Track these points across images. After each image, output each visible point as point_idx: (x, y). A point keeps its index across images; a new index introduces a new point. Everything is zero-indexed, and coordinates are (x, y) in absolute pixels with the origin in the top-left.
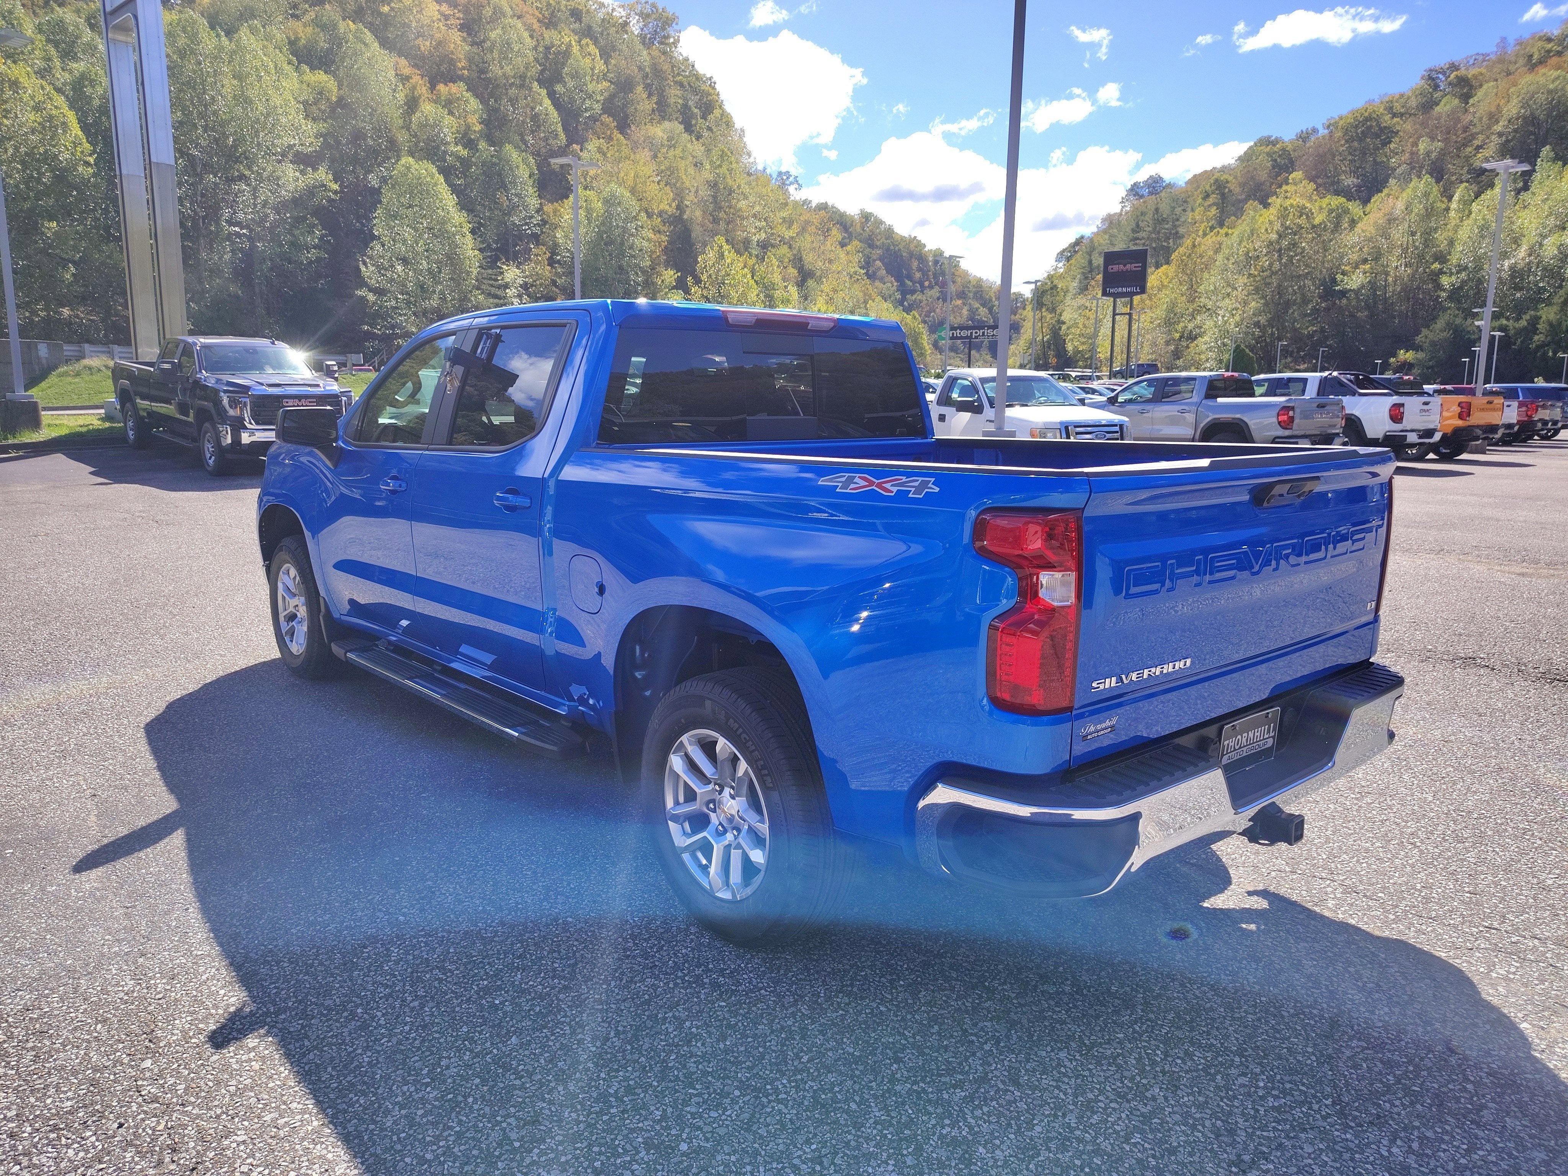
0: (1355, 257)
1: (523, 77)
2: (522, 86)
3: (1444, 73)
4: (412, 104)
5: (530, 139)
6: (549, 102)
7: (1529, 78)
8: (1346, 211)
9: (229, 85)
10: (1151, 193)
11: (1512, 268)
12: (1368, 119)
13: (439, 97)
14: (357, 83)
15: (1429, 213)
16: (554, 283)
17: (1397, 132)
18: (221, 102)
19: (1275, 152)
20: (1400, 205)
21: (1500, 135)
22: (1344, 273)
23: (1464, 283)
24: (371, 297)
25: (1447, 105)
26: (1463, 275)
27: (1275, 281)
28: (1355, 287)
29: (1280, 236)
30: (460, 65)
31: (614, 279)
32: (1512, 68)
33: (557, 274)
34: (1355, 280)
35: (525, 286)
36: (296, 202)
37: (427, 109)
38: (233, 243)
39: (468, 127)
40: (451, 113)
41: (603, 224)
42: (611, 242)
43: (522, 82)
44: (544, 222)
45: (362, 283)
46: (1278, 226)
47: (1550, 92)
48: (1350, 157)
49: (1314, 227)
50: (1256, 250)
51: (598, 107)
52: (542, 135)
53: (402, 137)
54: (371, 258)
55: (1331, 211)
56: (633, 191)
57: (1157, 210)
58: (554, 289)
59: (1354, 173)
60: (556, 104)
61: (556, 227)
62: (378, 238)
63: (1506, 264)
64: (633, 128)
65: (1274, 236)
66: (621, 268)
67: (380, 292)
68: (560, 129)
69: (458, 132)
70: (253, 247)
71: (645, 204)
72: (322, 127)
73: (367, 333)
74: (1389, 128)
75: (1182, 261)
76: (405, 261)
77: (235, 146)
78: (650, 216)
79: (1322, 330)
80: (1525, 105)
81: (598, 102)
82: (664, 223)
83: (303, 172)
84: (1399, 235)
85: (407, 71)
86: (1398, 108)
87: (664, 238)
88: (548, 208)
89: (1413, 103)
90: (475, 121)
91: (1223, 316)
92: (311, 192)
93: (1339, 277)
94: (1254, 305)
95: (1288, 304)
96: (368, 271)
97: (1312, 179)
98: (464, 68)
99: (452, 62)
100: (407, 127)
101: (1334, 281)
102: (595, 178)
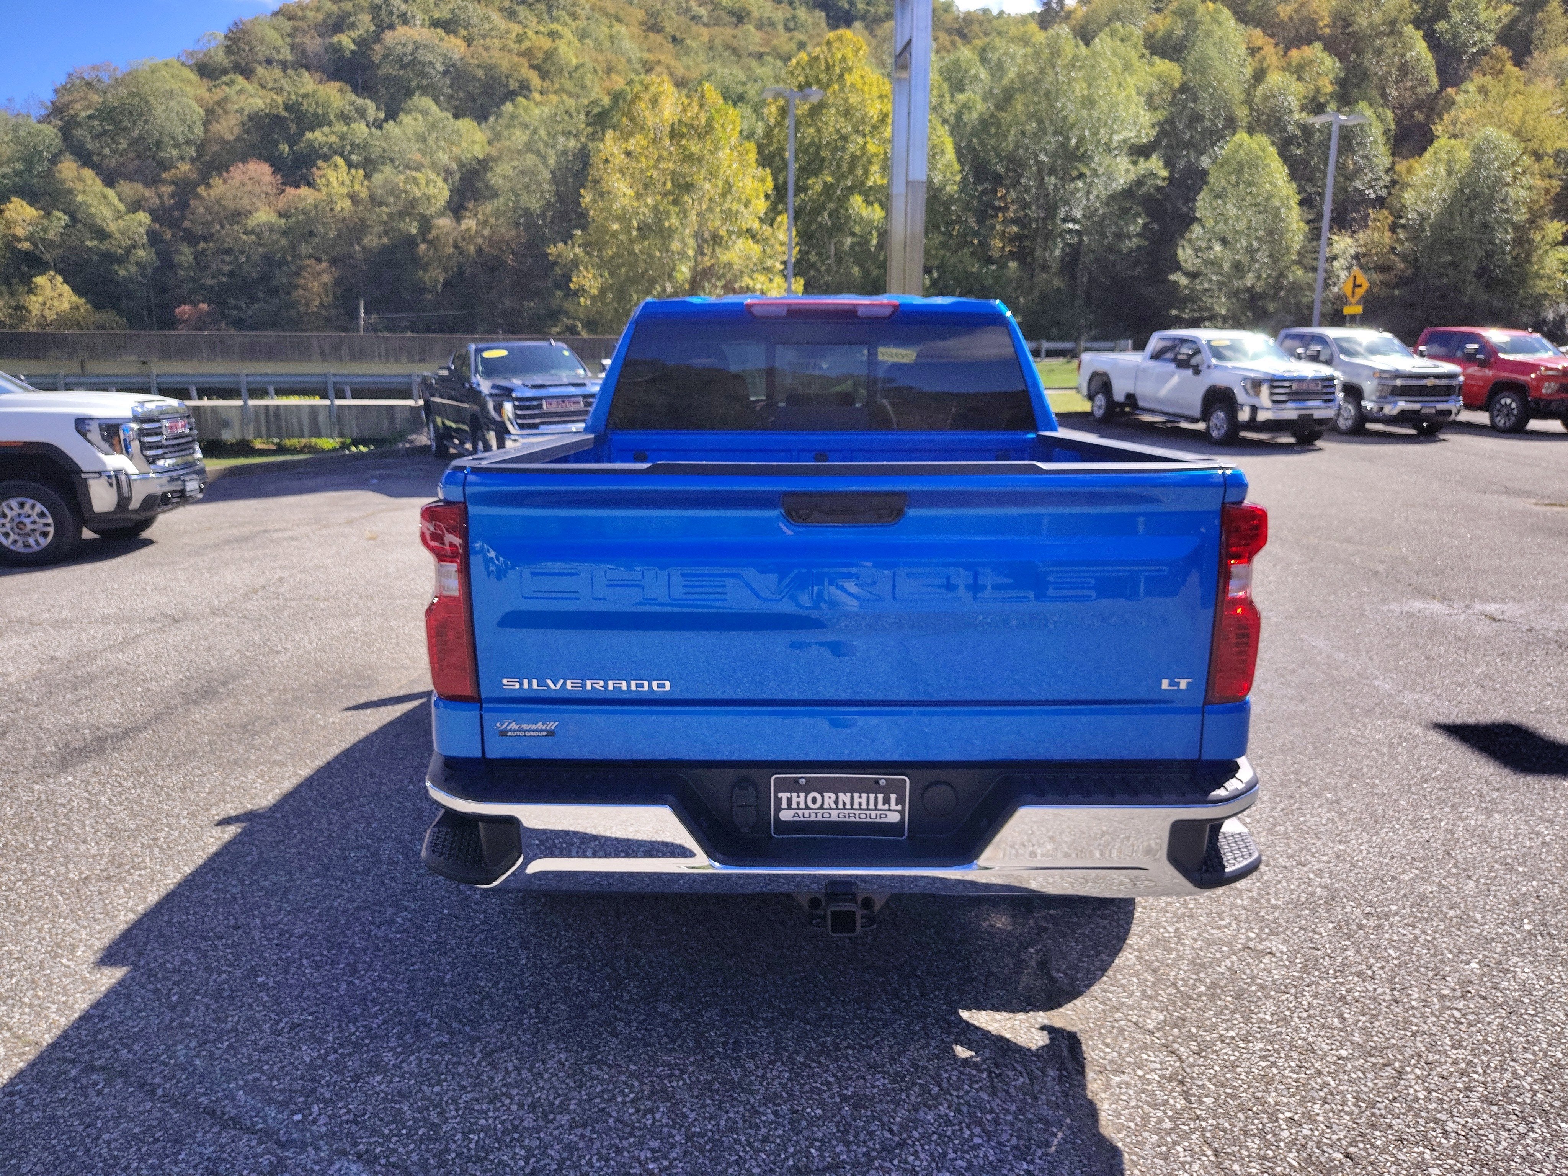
1: (1393, 23)
2: (1391, 33)
4: (1259, 76)
5: (1393, 92)
6: (1424, 45)
9: (1080, 89)
13: (1289, 64)
14: (1202, 67)
16: (1393, 249)
18: (1070, 106)
24: (1184, 281)
30: (1321, 24)
31: (1472, 240)
33: (1399, 240)
35: (1357, 257)
36: (1128, 193)
37: (1275, 78)
38: (1063, 239)
39: (1318, 91)
40: (1300, 79)
41: (1468, 175)
42: (1475, 196)
43: (1392, 27)
44: (1394, 182)
45: (1177, 267)
51: (1490, 39)
52: (1409, 84)
53: (1242, 113)
54: (1190, 241)
56: (1517, 134)
58: (1392, 257)
60: (1434, 43)
61: (1405, 186)
62: (1199, 220)
64: (1536, 54)
66: (1485, 226)
67: (1193, 275)
68: (1433, 73)
69: (1305, 97)
70: (1081, 241)
71: (1534, 145)
72: (1161, 115)
73: (1176, 317)
76: (1224, 241)
77: (1077, 148)
78: (1538, 156)
81: (1491, 31)
82: (1558, 164)
83: (1135, 163)
85: (1258, 43)
87: (1555, 183)
88: (1401, 166)
90: (1327, 82)
92: (1140, 182)
96: (1184, 254)
98: (1326, 26)
99: (1313, 22)
100: (1248, 101)
102: (1468, 123)
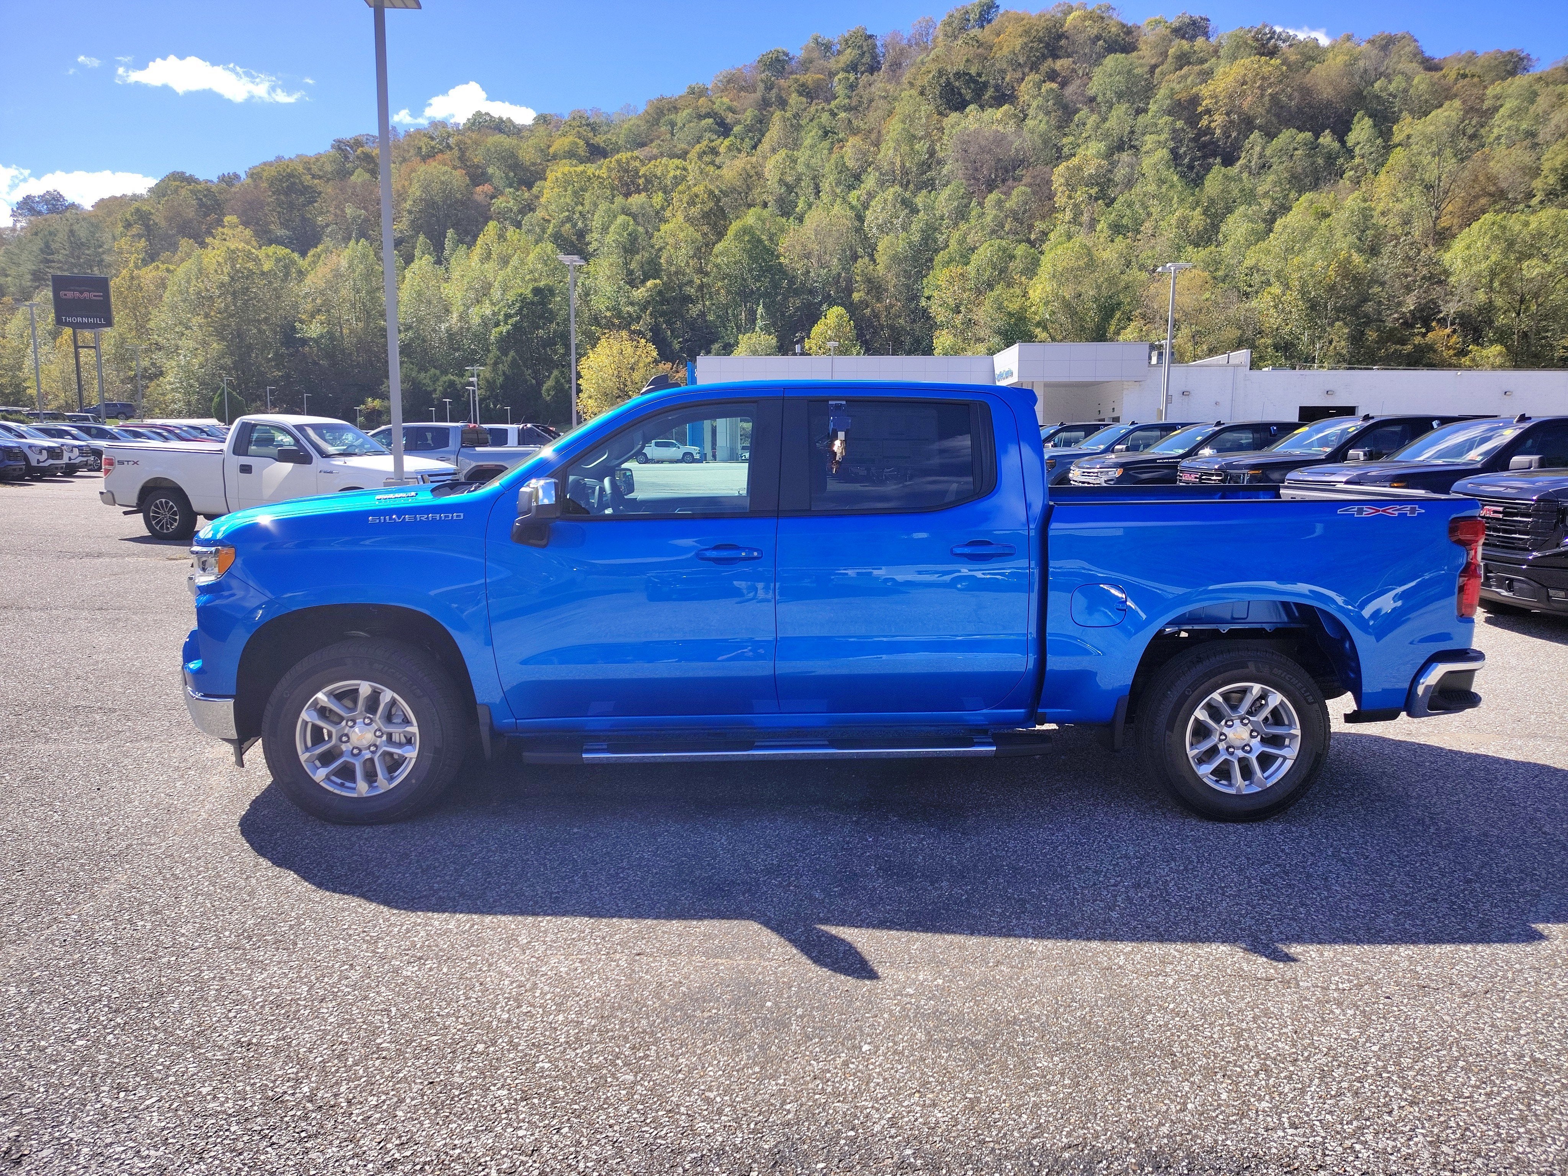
0: (309, 307)
3: (351, 148)
7: (422, 168)
8: (294, 263)
10: (50, 211)
11: (448, 330)
12: (290, 175)
15: (369, 274)
17: (320, 193)
19: (199, 191)
20: (344, 263)
21: (410, 212)
22: (302, 322)
23: (411, 339)
25: (359, 177)
26: (410, 334)
27: (233, 322)
28: (314, 336)
29: (232, 278)
32: (407, 156)
34: (314, 330)
46: (227, 269)
47: (443, 183)
48: (279, 209)
49: (263, 273)
50: (208, 291)
55: (278, 260)
57: (72, 232)
59: (285, 225)
63: (443, 327)
65: (227, 279)
74: (311, 187)
75: (121, 293)
79: (287, 376)
80: (426, 188)
84: (346, 292)
86: (315, 169)
89: (329, 168)
91: (185, 356)
93: (297, 325)
94: (216, 346)
95: (250, 347)
97: (246, 224)
101: (293, 328)
